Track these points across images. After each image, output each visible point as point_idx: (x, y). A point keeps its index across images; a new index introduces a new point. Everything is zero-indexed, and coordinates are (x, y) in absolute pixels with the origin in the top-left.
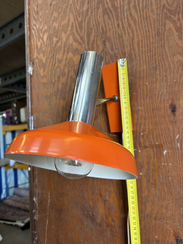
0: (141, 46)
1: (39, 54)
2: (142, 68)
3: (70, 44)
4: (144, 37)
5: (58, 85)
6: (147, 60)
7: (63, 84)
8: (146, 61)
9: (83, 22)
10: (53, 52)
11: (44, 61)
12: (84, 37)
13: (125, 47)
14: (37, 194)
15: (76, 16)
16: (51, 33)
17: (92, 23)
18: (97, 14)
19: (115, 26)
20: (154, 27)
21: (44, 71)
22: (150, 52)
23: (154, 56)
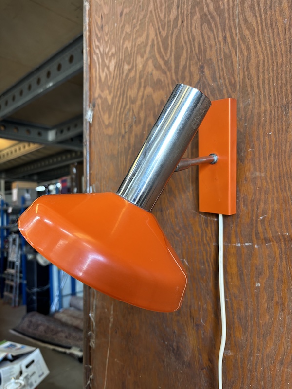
0: (261, 70)
1: (102, 91)
2: (263, 108)
3: (148, 73)
4: (267, 56)
5: (129, 139)
6: (272, 95)
7: (136, 136)
8: (269, 96)
9: (170, 38)
10: (123, 86)
11: (110, 102)
12: (169, 62)
13: (236, 73)
14: (94, 307)
15: (159, 28)
16: (121, 57)
17: (182, 38)
18: (191, 23)
19: (219, 41)
20: (285, 39)
21: (109, 117)
22: (277, 80)
23: (284, 86)
